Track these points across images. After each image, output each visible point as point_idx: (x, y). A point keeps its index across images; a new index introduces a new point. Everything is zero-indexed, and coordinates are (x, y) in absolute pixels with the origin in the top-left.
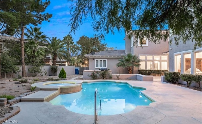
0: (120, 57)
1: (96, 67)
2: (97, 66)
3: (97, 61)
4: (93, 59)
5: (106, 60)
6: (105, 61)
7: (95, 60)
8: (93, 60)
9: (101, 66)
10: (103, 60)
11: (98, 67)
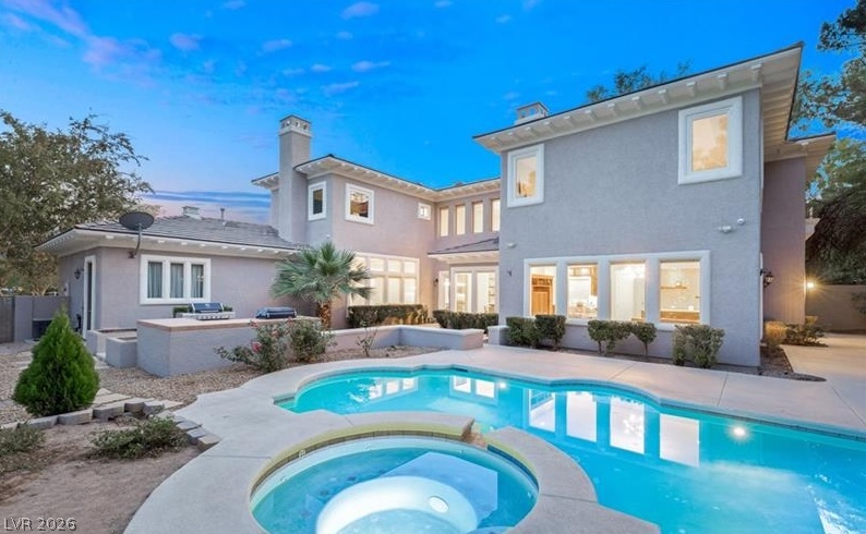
0: (277, 254)
1: (145, 300)
2: (155, 291)
3: (155, 267)
4: (132, 254)
5: (207, 263)
6: (202, 266)
7: (145, 259)
8: (132, 257)
9: (177, 291)
10: (188, 262)
11: (159, 296)
